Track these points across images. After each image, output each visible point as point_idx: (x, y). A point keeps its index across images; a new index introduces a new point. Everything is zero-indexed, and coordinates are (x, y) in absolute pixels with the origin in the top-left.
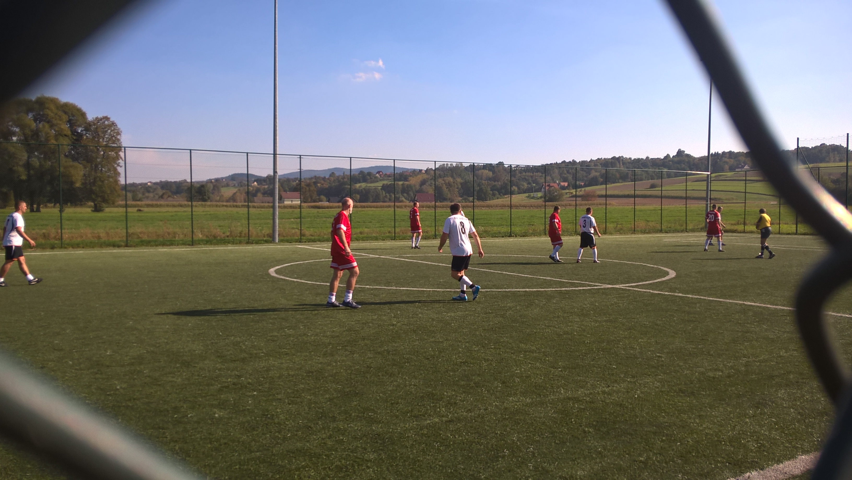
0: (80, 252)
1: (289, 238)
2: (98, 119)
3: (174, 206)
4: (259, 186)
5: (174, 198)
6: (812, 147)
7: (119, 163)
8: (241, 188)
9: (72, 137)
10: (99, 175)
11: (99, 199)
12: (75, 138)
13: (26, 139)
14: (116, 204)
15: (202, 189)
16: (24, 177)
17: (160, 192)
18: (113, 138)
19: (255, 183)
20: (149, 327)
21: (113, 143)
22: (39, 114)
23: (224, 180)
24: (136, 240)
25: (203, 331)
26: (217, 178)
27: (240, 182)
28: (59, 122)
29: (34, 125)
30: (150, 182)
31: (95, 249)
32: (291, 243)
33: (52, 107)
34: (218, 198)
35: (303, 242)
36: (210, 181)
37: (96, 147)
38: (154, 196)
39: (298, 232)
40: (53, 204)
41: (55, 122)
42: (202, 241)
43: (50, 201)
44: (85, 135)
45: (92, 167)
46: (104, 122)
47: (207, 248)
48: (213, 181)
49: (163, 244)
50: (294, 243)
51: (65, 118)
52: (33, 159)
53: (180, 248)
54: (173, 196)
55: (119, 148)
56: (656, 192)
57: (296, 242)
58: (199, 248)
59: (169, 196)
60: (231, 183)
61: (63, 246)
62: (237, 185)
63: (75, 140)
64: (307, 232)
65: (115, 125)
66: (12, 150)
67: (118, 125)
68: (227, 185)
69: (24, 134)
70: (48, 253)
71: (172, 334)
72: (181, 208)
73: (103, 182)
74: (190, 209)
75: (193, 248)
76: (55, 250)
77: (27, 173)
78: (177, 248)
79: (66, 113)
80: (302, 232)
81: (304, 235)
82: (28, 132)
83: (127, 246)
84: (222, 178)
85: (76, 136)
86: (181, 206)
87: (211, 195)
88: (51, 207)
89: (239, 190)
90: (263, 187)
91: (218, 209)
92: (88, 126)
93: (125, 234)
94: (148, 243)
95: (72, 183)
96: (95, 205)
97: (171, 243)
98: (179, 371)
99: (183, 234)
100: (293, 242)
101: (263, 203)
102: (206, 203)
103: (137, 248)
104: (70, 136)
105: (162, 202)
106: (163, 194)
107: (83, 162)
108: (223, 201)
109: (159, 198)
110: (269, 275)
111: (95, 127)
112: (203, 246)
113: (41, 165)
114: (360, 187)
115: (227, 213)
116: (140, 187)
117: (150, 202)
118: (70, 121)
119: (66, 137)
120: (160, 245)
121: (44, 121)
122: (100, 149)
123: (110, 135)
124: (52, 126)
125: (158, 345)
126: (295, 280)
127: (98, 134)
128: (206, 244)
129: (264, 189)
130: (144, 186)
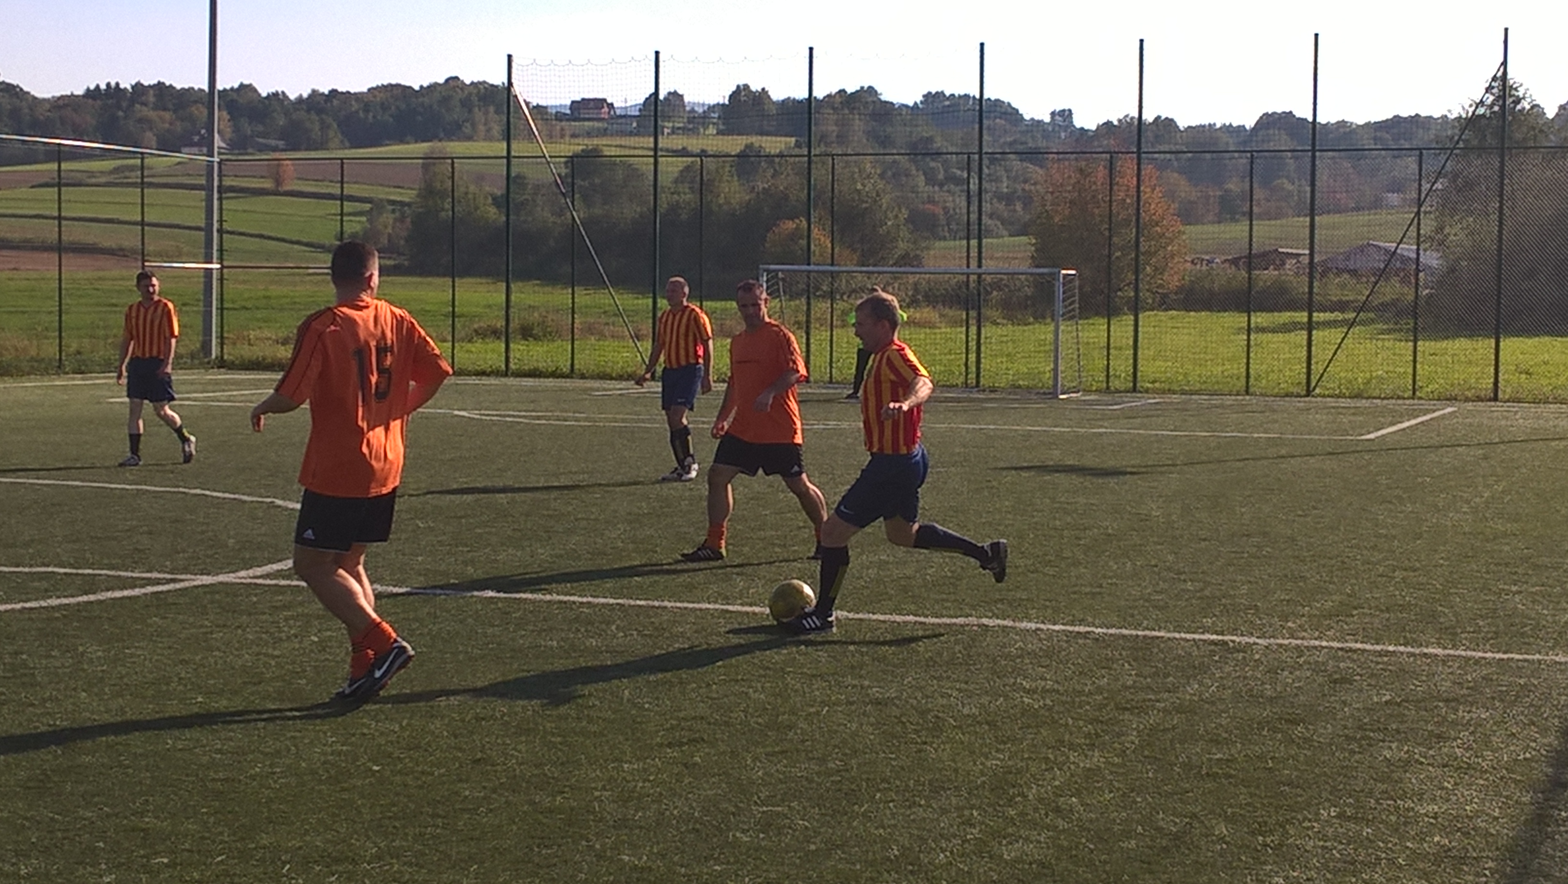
6: (421, 87)
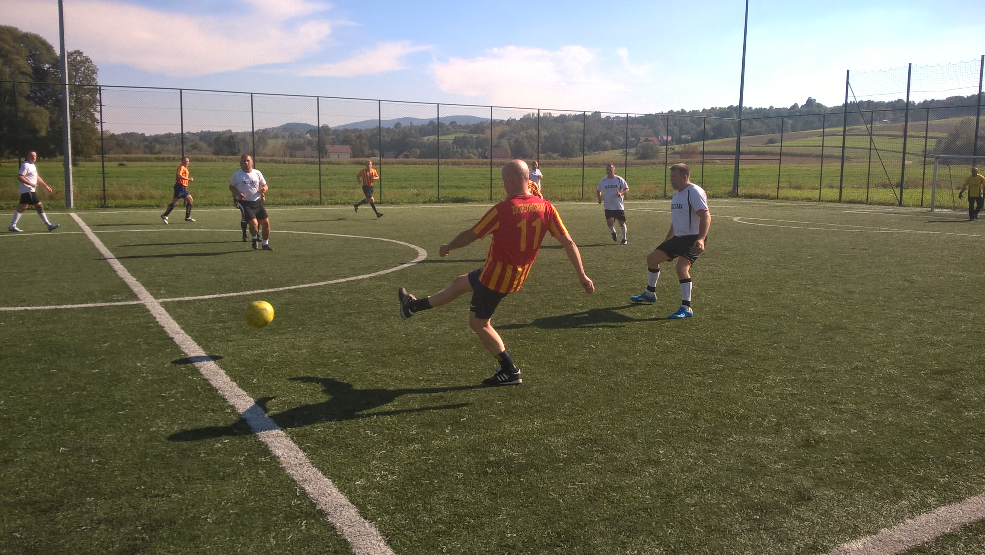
7: (96, 108)
9: (35, 76)
12: (39, 77)
14: (93, 157)
18: (88, 77)
19: (308, 134)
21: (89, 84)
23: (273, 131)
27: (291, 133)
33: (9, 38)
41: (11, 57)
44: (53, 73)
46: (79, 57)
48: (261, 131)
51: (26, 52)
55: (94, 88)
56: (775, 148)
60: (280, 134)
62: (287, 137)
65: (89, 61)
67: (93, 61)
68: (276, 137)
79: (26, 45)
85: (41, 74)
92: (56, 62)
95: (35, 131)
101: (306, 157)
104: (32, 74)
107: (50, 106)
114: (428, 140)
118: (32, 56)
119: (26, 75)
123: (84, 73)
124: (6, 62)
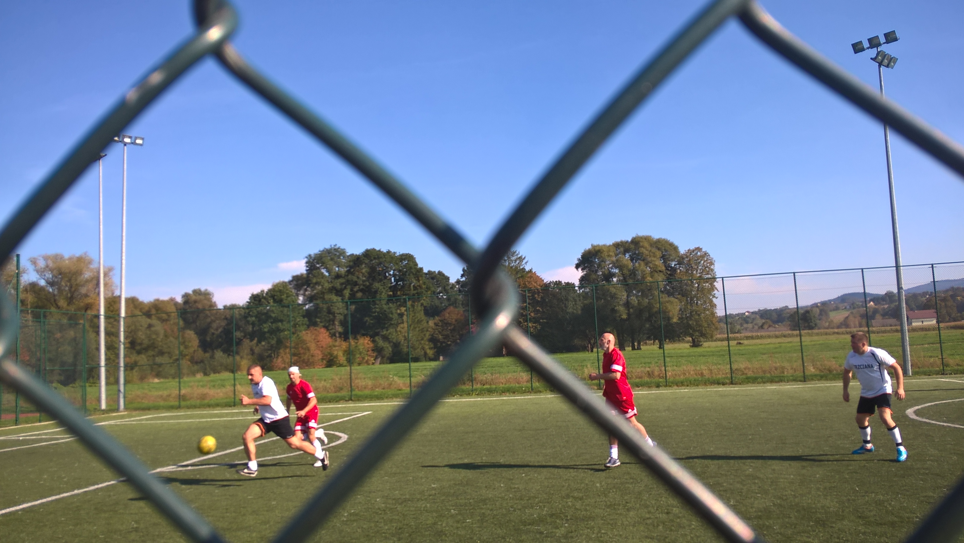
0: (685, 390)
1: (926, 369)
2: (690, 251)
3: (777, 337)
4: (876, 307)
5: (775, 327)
7: (715, 294)
8: (854, 311)
9: (666, 272)
10: (694, 308)
11: (697, 334)
12: (669, 273)
13: (625, 279)
14: (714, 338)
15: (807, 315)
16: (624, 316)
17: (760, 322)
18: (707, 269)
19: (872, 303)
20: (771, 476)
21: (708, 274)
22: (635, 254)
23: (832, 303)
24: (741, 377)
25: (835, 484)
26: (824, 301)
27: (853, 304)
28: (653, 259)
29: (630, 265)
30: (748, 312)
31: (700, 387)
32: (930, 375)
33: (646, 244)
34: (827, 324)
35: (946, 374)
36: (815, 305)
37: (691, 280)
38: (753, 328)
39: (939, 362)
40: (652, 341)
41: (650, 259)
42: (816, 376)
43: (649, 338)
44: (679, 268)
45: (687, 300)
46: (697, 253)
47: (822, 385)
48: (819, 304)
49: (772, 381)
50: (934, 376)
51: (659, 254)
52: (632, 298)
53: (789, 385)
54: (774, 325)
55: (714, 279)
57: (937, 374)
58: (813, 384)
59: (770, 326)
60: (841, 306)
61: (667, 385)
62: (848, 307)
63: (670, 275)
64: (951, 361)
65: (707, 255)
66: (613, 290)
67: (710, 255)
68: (837, 309)
69: (623, 274)
70: (654, 392)
71: (799, 485)
72: (784, 338)
73: (699, 315)
74: (798, 339)
75: (805, 384)
76: (661, 388)
77: (627, 312)
78: (787, 385)
79: (659, 249)
80: (944, 362)
81: (947, 365)
82: (625, 271)
83: (732, 383)
84: (830, 301)
85: (670, 271)
86: (785, 336)
87: (818, 321)
88: (651, 344)
89: (852, 313)
90: (882, 307)
91: (828, 337)
92: (681, 260)
93: (728, 371)
94: (753, 380)
95: (669, 319)
96: (693, 341)
97: (779, 379)
98: (815, 531)
99: (792, 369)
100: (934, 374)
101: (884, 326)
102: (813, 331)
103: (743, 386)
104: (664, 271)
105: (763, 334)
106: (763, 324)
107: (679, 296)
108: (833, 328)
109: (759, 328)
110: (907, 417)
111: (688, 259)
112: (817, 382)
113: (639, 303)
115: (840, 342)
116: (737, 318)
117: (750, 334)
118: (663, 257)
119: (660, 273)
120: (767, 382)
121: (640, 259)
122: (695, 281)
123: (703, 266)
124: (647, 264)
125: (784, 498)
126: (945, 424)
127: (692, 267)
128: (821, 379)
129: (884, 309)
130: (741, 316)
